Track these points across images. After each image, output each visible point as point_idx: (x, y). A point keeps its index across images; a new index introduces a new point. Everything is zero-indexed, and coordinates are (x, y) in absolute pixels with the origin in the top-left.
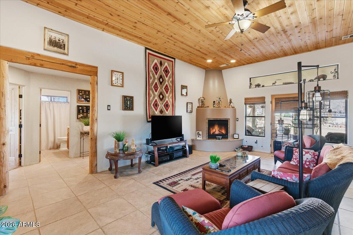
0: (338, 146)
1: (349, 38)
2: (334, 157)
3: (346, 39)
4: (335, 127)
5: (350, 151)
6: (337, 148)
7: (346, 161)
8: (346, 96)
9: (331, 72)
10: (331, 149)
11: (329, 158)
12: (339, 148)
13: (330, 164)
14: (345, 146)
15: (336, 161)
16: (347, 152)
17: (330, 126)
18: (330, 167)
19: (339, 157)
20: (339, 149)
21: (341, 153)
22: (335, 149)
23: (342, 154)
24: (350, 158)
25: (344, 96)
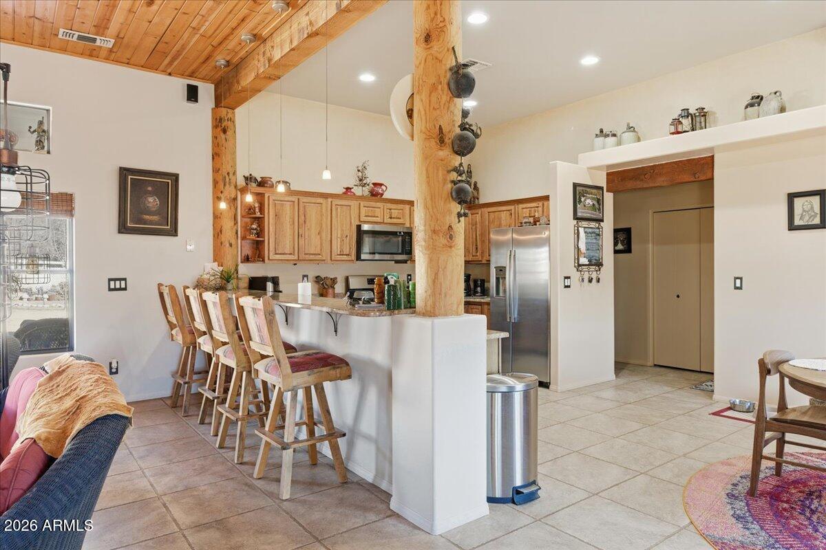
0: (59, 362)
1: (75, 39)
2: (56, 408)
3: (67, 38)
4: (36, 299)
5: (96, 377)
6: (59, 373)
7: (93, 415)
8: (69, 208)
9: (30, 127)
10: (42, 379)
11: (42, 416)
12: (64, 371)
13: (47, 440)
14: (78, 361)
15: (63, 422)
16: (87, 380)
17: (21, 299)
18: (48, 449)
19: (68, 403)
20: (64, 376)
21: (73, 388)
22: (51, 378)
23: (75, 389)
24: (100, 400)
25: (65, 208)
